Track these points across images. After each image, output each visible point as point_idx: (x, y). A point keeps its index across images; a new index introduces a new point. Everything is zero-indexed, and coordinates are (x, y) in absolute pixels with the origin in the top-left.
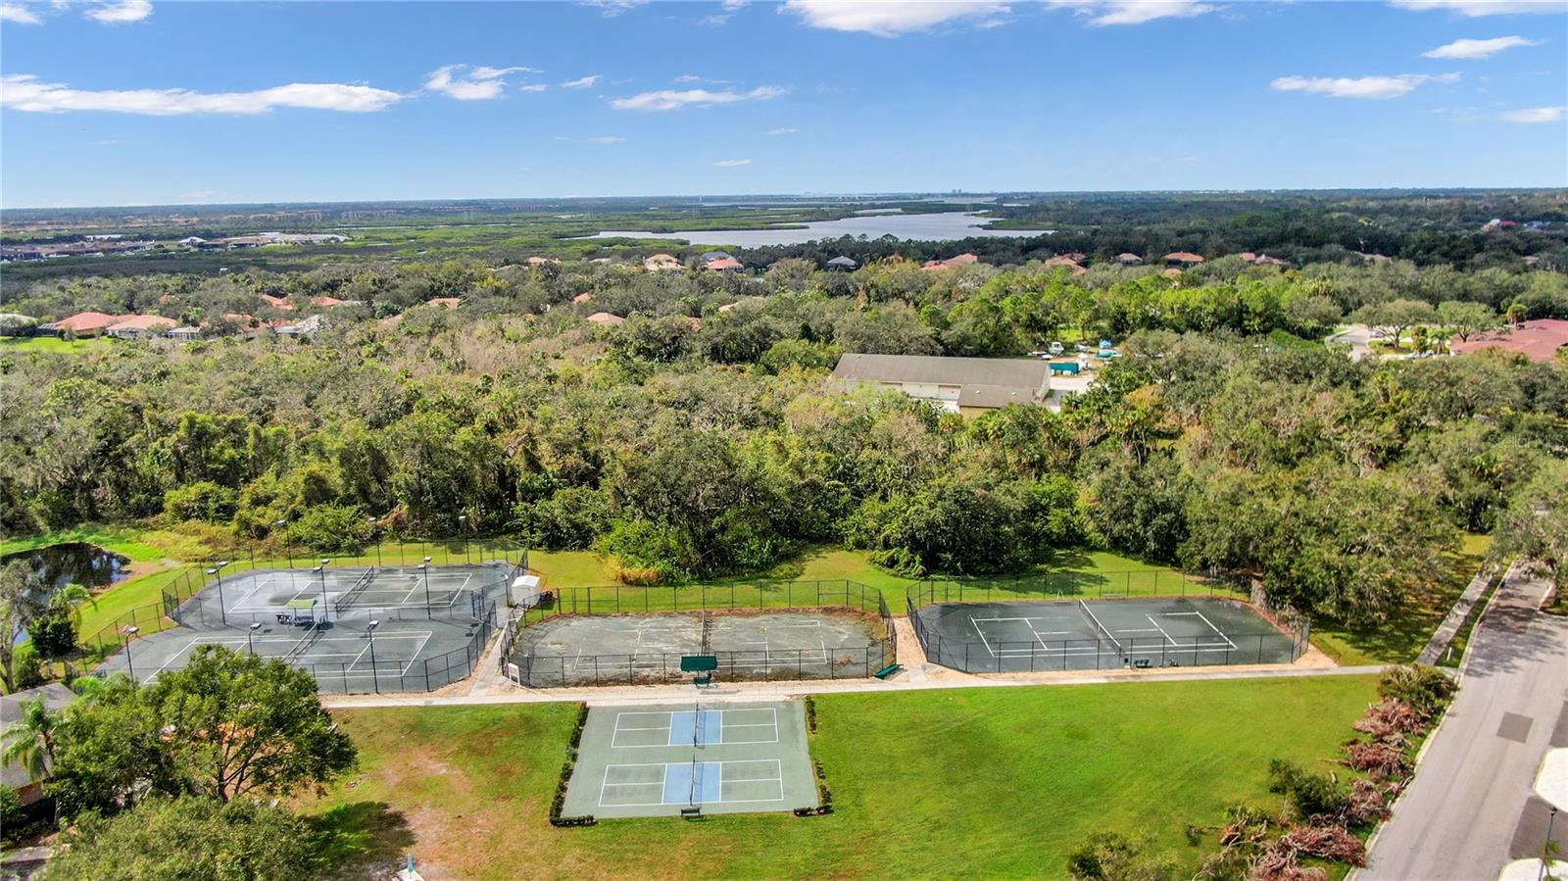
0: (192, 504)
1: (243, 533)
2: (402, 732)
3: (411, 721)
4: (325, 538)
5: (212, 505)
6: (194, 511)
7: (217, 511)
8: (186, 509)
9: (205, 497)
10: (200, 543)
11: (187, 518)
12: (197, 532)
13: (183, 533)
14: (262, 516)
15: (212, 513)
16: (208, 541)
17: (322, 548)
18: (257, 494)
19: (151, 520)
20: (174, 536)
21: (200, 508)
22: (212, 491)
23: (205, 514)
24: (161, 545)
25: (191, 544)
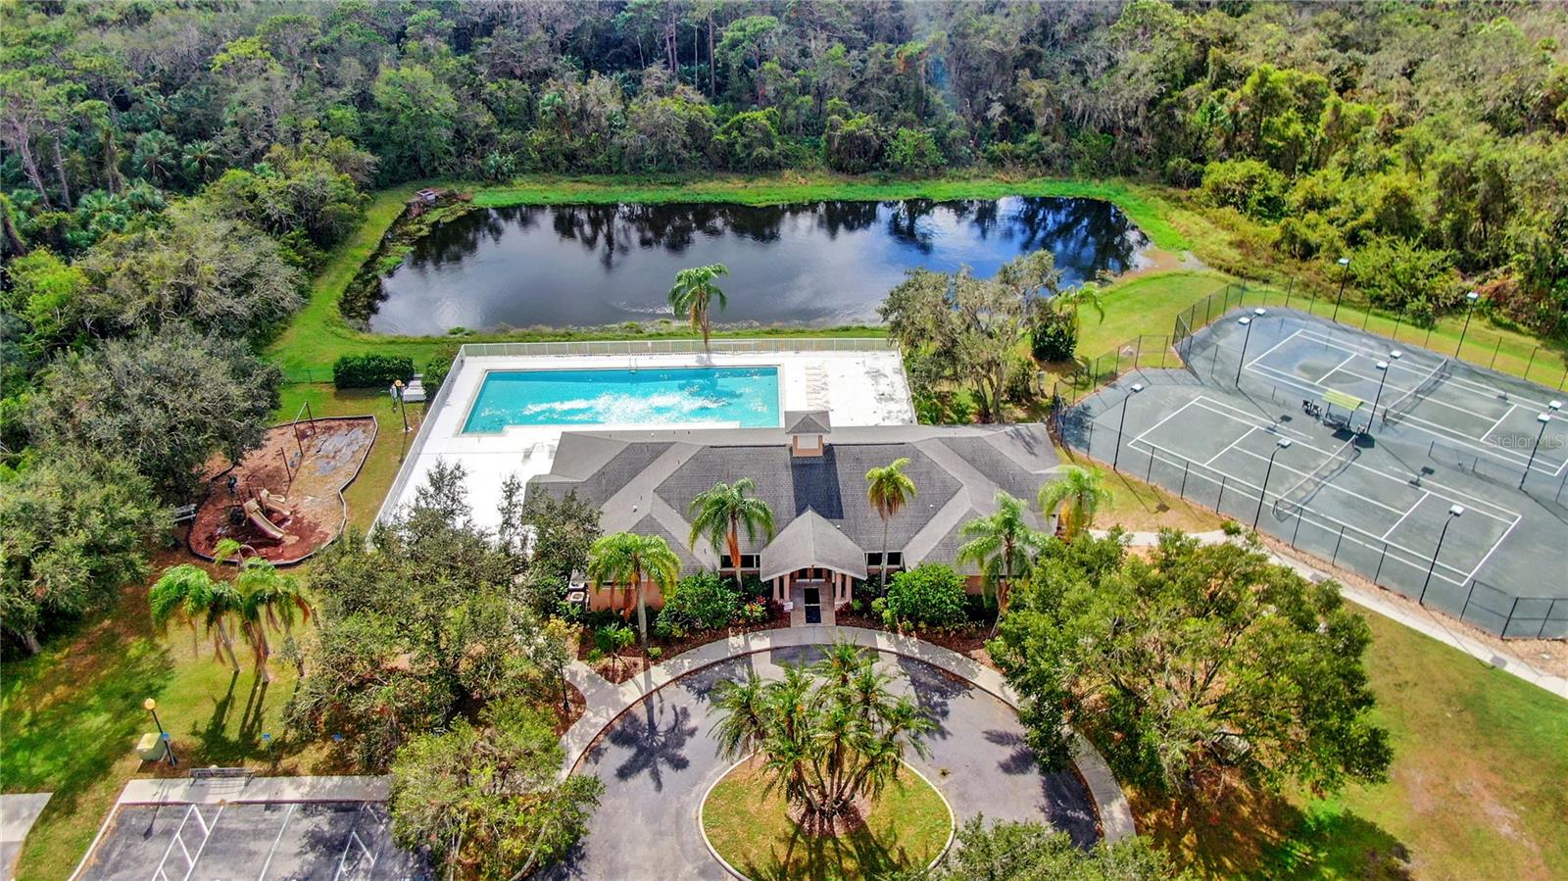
0: (1234, 186)
1: (1284, 246)
2: (1449, 702)
3: (1465, 686)
4: (1388, 288)
5: (1256, 195)
6: (1233, 195)
7: (1260, 203)
8: (1226, 191)
9: (1251, 181)
10: (1231, 244)
11: (1223, 203)
12: (1231, 227)
13: (1215, 222)
14: (1313, 227)
15: (1252, 203)
16: (1240, 244)
17: (1378, 300)
18: (1313, 194)
19: (1183, 194)
20: (1205, 224)
21: (1242, 194)
22: (1261, 175)
23: (1244, 203)
24: (1187, 233)
25: (1218, 241)
